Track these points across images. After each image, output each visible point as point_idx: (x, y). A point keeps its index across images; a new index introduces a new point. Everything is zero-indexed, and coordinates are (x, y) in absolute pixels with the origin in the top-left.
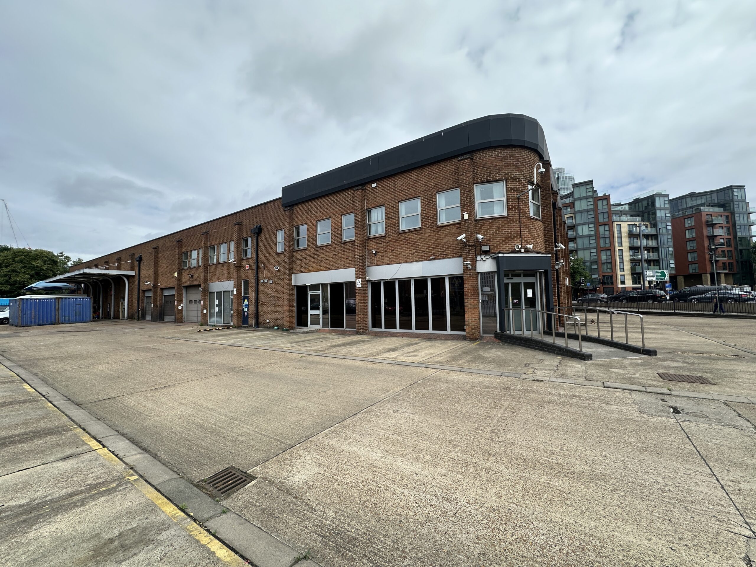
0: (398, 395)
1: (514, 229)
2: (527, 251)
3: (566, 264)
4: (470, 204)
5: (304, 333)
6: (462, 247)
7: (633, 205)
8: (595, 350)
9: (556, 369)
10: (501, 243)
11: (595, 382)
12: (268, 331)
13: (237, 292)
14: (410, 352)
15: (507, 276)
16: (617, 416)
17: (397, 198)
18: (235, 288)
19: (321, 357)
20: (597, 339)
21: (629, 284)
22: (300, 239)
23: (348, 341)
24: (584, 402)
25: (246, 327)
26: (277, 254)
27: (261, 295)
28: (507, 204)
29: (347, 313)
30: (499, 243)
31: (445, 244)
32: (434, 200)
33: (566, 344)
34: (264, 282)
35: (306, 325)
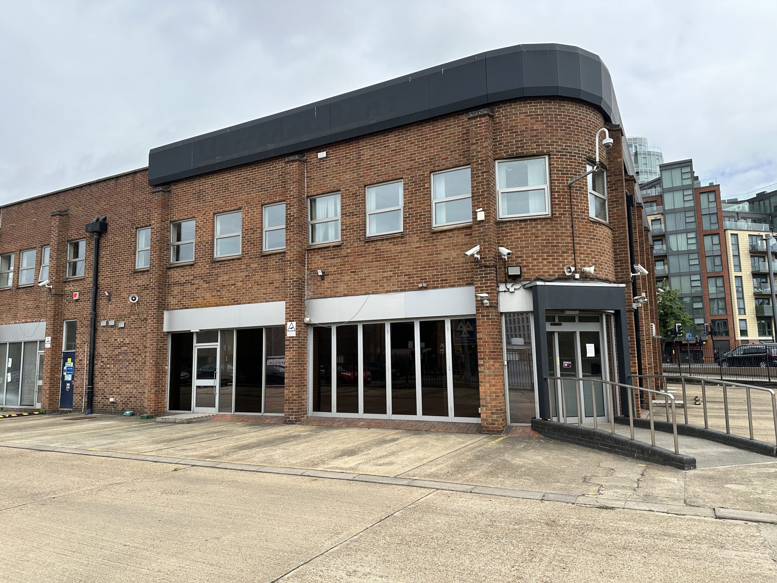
0: (356, 541)
1: (562, 239)
2: (585, 277)
3: (651, 302)
4: (489, 194)
5: (183, 423)
6: (473, 268)
7: (756, 204)
8: (699, 451)
9: (636, 485)
10: (540, 263)
11: (701, 509)
12: (111, 419)
13: (52, 342)
14: (380, 457)
15: (550, 319)
16: (737, 569)
17: (362, 179)
18: (49, 335)
19: (213, 469)
20: (703, 431)
21: (753, 335)
22: (181, 246)
23: (268, 437)
24: (682, 545)
25: (66, 412)
26: (136, 272)
27: (101, 349)
28: (551, 195)
29: (267, 383)
30: (538, 262)
31: (444, 262)
32: (427, 186)
33: (653, 440)
34: (107, 325)
35: (188, 408)
